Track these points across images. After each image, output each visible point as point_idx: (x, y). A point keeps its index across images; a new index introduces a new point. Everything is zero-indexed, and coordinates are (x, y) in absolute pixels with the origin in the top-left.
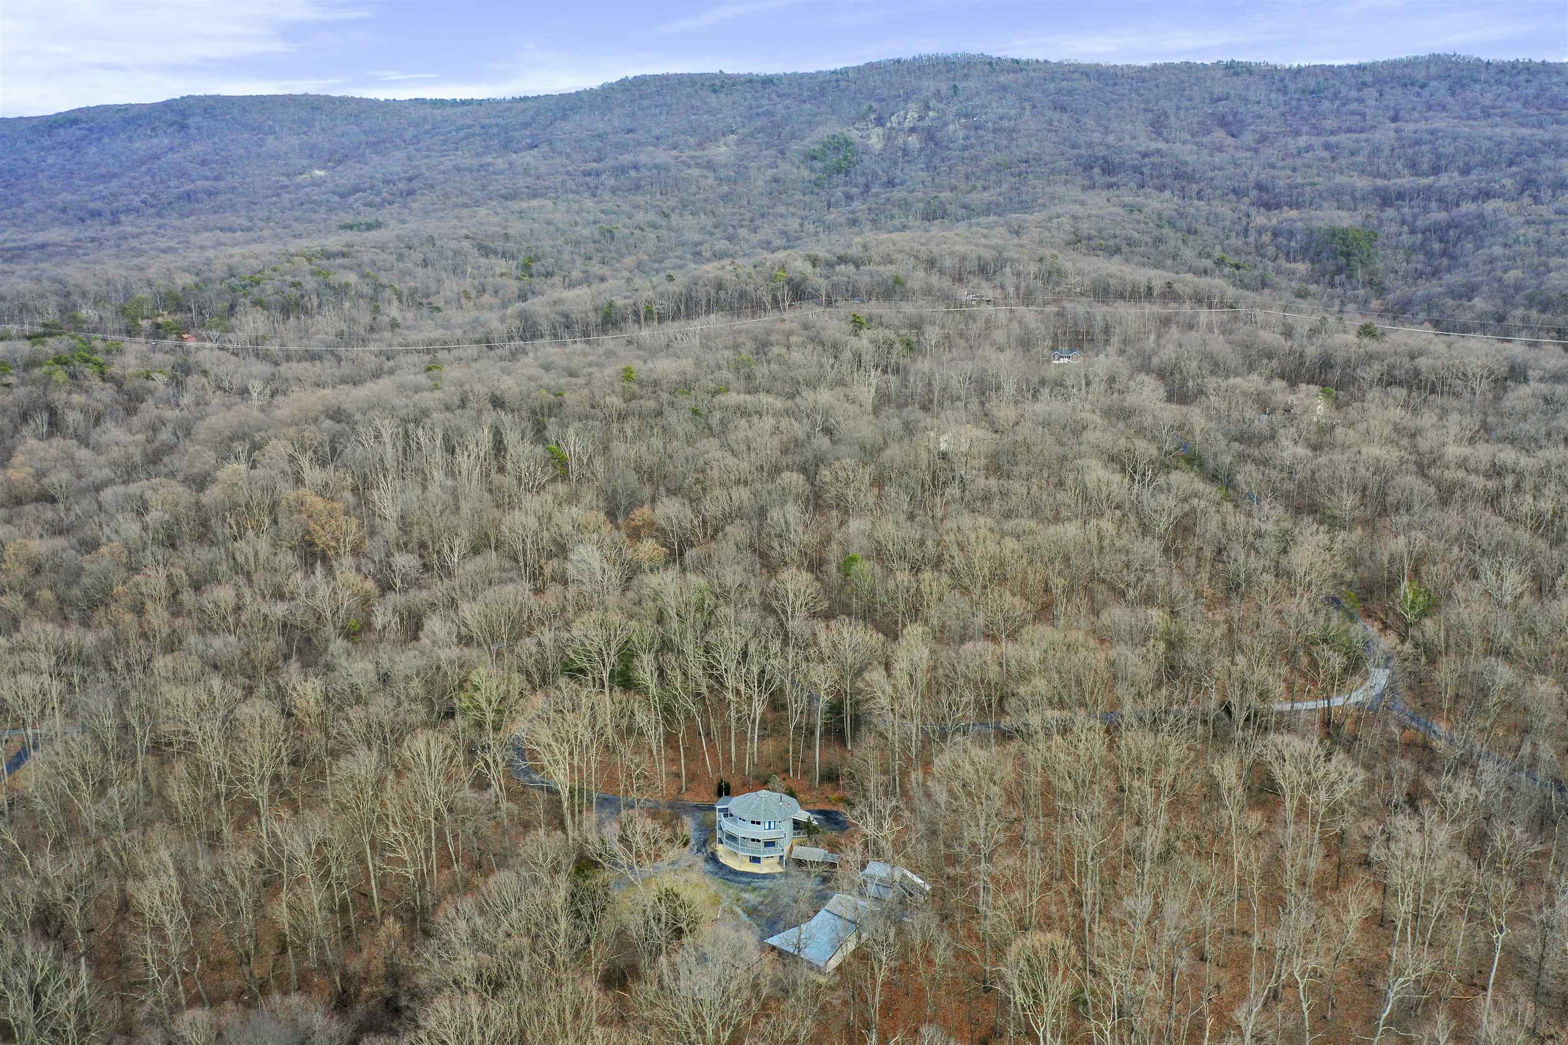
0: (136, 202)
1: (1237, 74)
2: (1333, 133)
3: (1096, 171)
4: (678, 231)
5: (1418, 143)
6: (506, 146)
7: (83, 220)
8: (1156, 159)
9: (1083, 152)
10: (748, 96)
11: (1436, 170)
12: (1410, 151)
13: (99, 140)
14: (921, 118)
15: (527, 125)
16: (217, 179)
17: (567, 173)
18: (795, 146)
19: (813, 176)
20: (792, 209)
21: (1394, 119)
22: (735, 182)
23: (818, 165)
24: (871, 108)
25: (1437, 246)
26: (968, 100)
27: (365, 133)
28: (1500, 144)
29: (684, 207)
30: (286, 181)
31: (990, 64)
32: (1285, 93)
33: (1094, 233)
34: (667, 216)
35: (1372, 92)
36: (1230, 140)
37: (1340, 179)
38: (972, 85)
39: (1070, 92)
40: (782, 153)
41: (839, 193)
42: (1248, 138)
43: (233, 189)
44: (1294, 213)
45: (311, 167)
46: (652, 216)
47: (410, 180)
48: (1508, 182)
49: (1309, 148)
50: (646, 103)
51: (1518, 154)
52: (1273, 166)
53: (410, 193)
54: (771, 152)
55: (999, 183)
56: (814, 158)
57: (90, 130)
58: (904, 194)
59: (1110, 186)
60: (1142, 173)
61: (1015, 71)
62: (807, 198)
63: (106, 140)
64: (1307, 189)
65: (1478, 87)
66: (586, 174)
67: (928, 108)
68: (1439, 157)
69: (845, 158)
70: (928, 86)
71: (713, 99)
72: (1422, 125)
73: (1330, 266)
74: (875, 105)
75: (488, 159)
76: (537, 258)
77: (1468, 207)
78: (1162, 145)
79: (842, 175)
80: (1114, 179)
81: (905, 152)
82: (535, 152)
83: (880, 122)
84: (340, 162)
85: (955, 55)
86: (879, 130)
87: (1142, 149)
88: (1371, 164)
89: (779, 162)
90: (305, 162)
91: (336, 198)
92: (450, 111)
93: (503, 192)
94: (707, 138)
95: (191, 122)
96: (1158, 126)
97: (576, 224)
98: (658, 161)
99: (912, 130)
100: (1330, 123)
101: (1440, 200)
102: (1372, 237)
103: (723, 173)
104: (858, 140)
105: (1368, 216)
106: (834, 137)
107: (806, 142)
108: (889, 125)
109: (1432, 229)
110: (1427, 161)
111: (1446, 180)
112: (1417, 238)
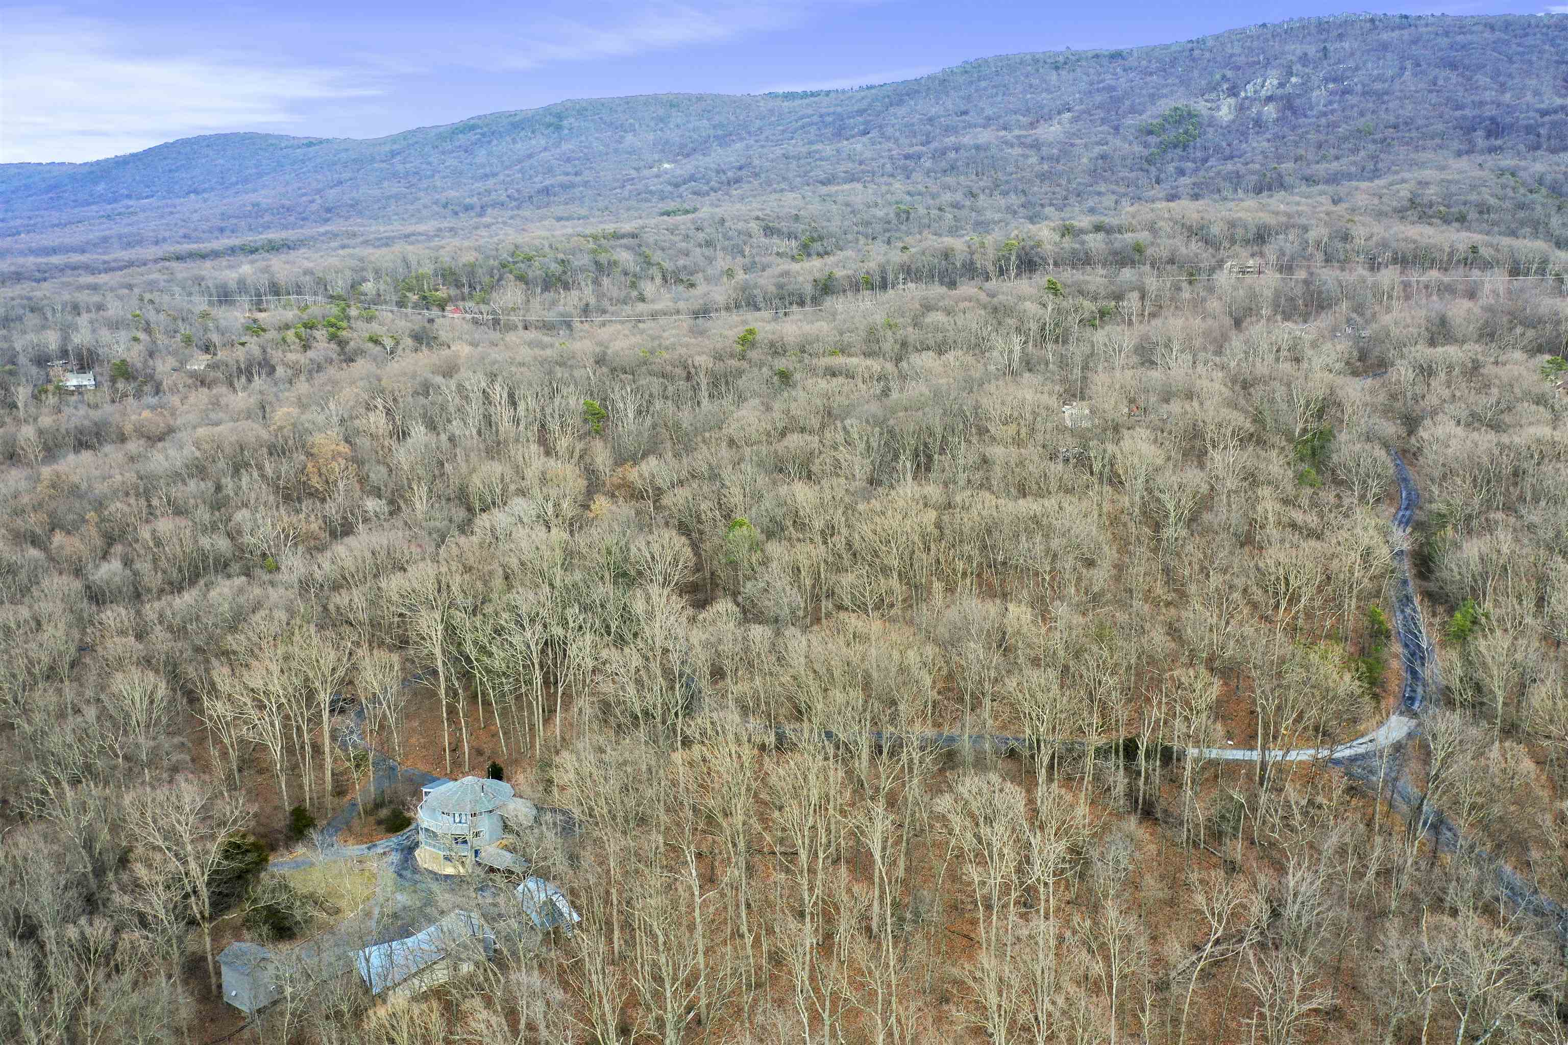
0: (503, 198)
3: (1480, 133)
6: (839, 134)
7: (456, 213)
9: (1468, 112)
10: (1092, 71)
13: (489, 142)
14: (1281, 85)
15: (861, 112)
16: (576, 174)
17: (891, 158)
18: (1129, 121)
19: (1146, 153)
20: (1112, 187)
22: (1058, 161)
23: (1152, 139)
24: (1224, 77)
26: (1339, 62)
27: (714, 127)
29: (997, 187)
30: (633, 173)
31: (1372, 21)
33: (1437, 199)
34: (974, 195)
38: (1347, 45)
39: (1466, 47)
40: (1117, 128)
41: (1171, 168)
43: (586, 184)
45: (660, 161)
46: (959, 196)
47: (740, 168)
50: (983, 84)
53: (737, 181)
54: (1105, 128)
55: (1355, 150)
56: (1150, 133)
57: (483, 135)
58: (1238, 167)
59: (1491, 150)
60: (1539, 135)
61: (1401, 27)
62: (1133, 175)
63: (495, 142)
66: (907, 157)
67: (1291, 74)
69: (1186, 132)
70: (1294, 49)
71: (1053, 77)
74: (1229, 74)
75: (819, 147)
76: (821, 238)
79: (1179, 151)
80: (1499, 142)
81: (1258, 123)
82: (865, 139)
83: (1233, 92)
84: (688, 155)
85: (1332, 15)
86: (1232, 101)
87: (1544, 106)
89: (1110, 138)
90: (656, 157)
91: (669, 188)
92: (798, 102)
93: (822, 176)
94: (1041, 117)
95: (565, 123)
97: (876, 205)
98: (981, 141)
99: (1269, 99)
103: (1045, 151)
104: (1205, 112)
106: (1176, 109)
107: (1144, 117)
108: (1243, 94)
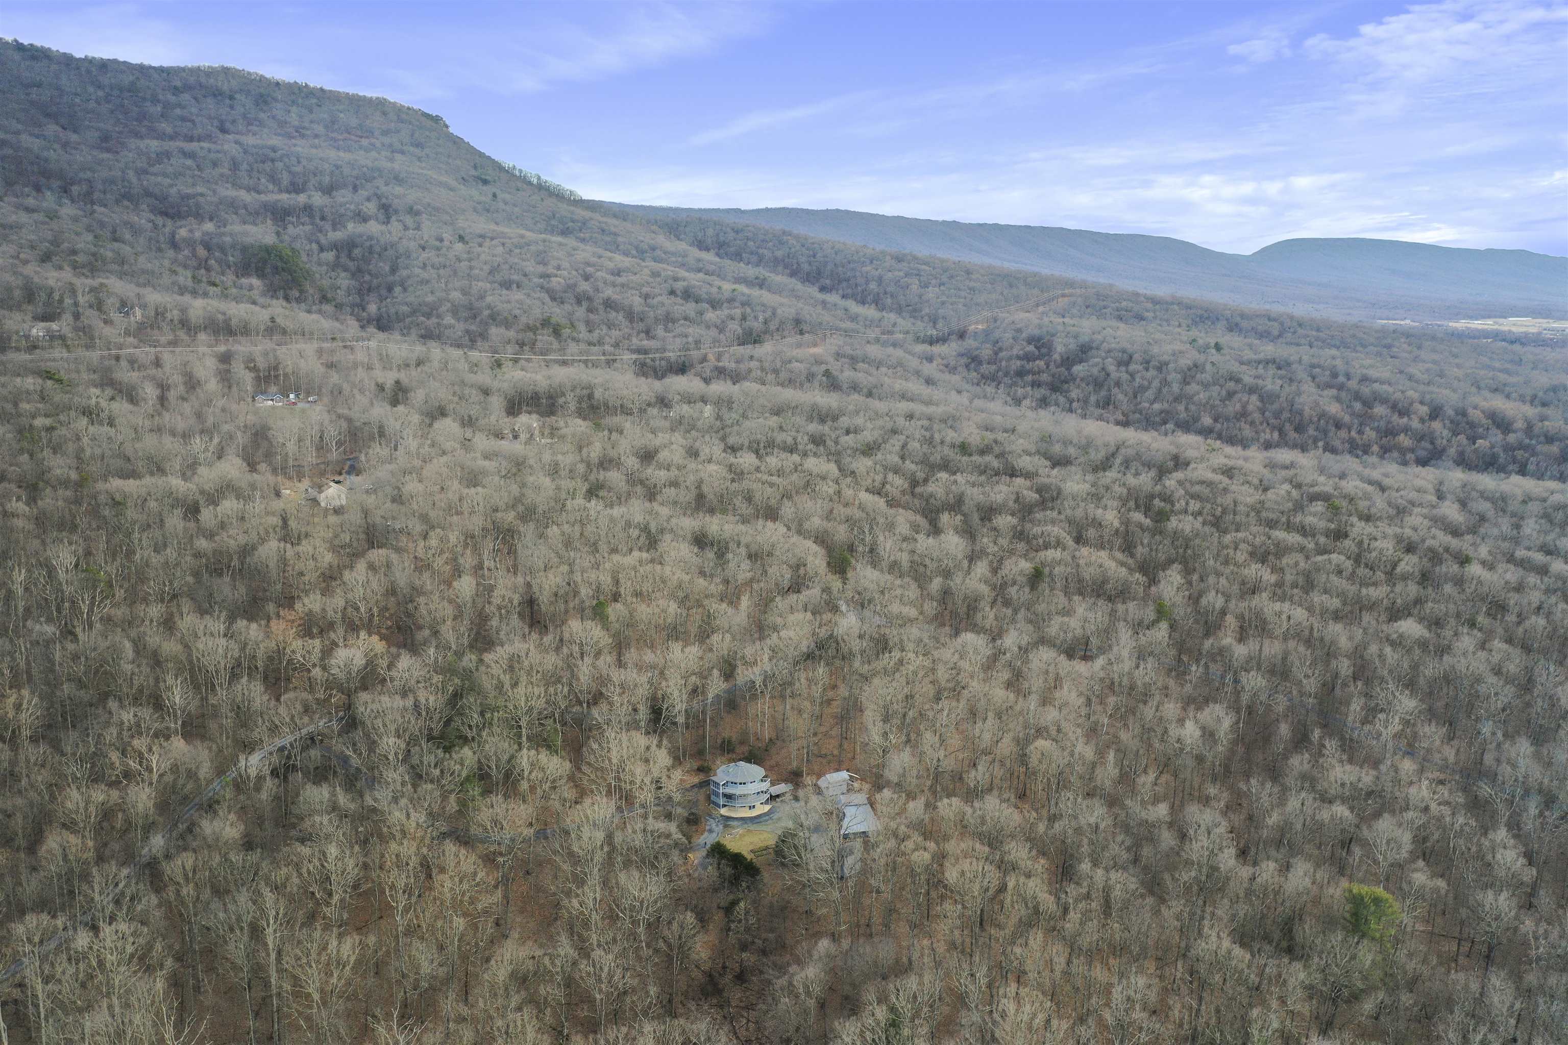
1: (33, 58)
5: (267, 158)
12: (265, 167)
21: (225, 130)
25: (351, 264)
28: (336, 166)
32: (101, 88)
36: (72, 136)
37: (221, 191)
42: (90, 135)
44: (208, 226)
48: (369, 206)
51: (357, 178)
52: (145, 172)
64: (199, 199)
65: (280, 106)
68: (294, 175)
72: (253, 140)
73: (277, 281)
77: (353, 227)
88: (238, 176)
100: (166, 127)
102: (295, 252)
105: (276, 232)
109: (335, 246)
110: (285, 179)
111: (318, 199)
112: (329, 256)
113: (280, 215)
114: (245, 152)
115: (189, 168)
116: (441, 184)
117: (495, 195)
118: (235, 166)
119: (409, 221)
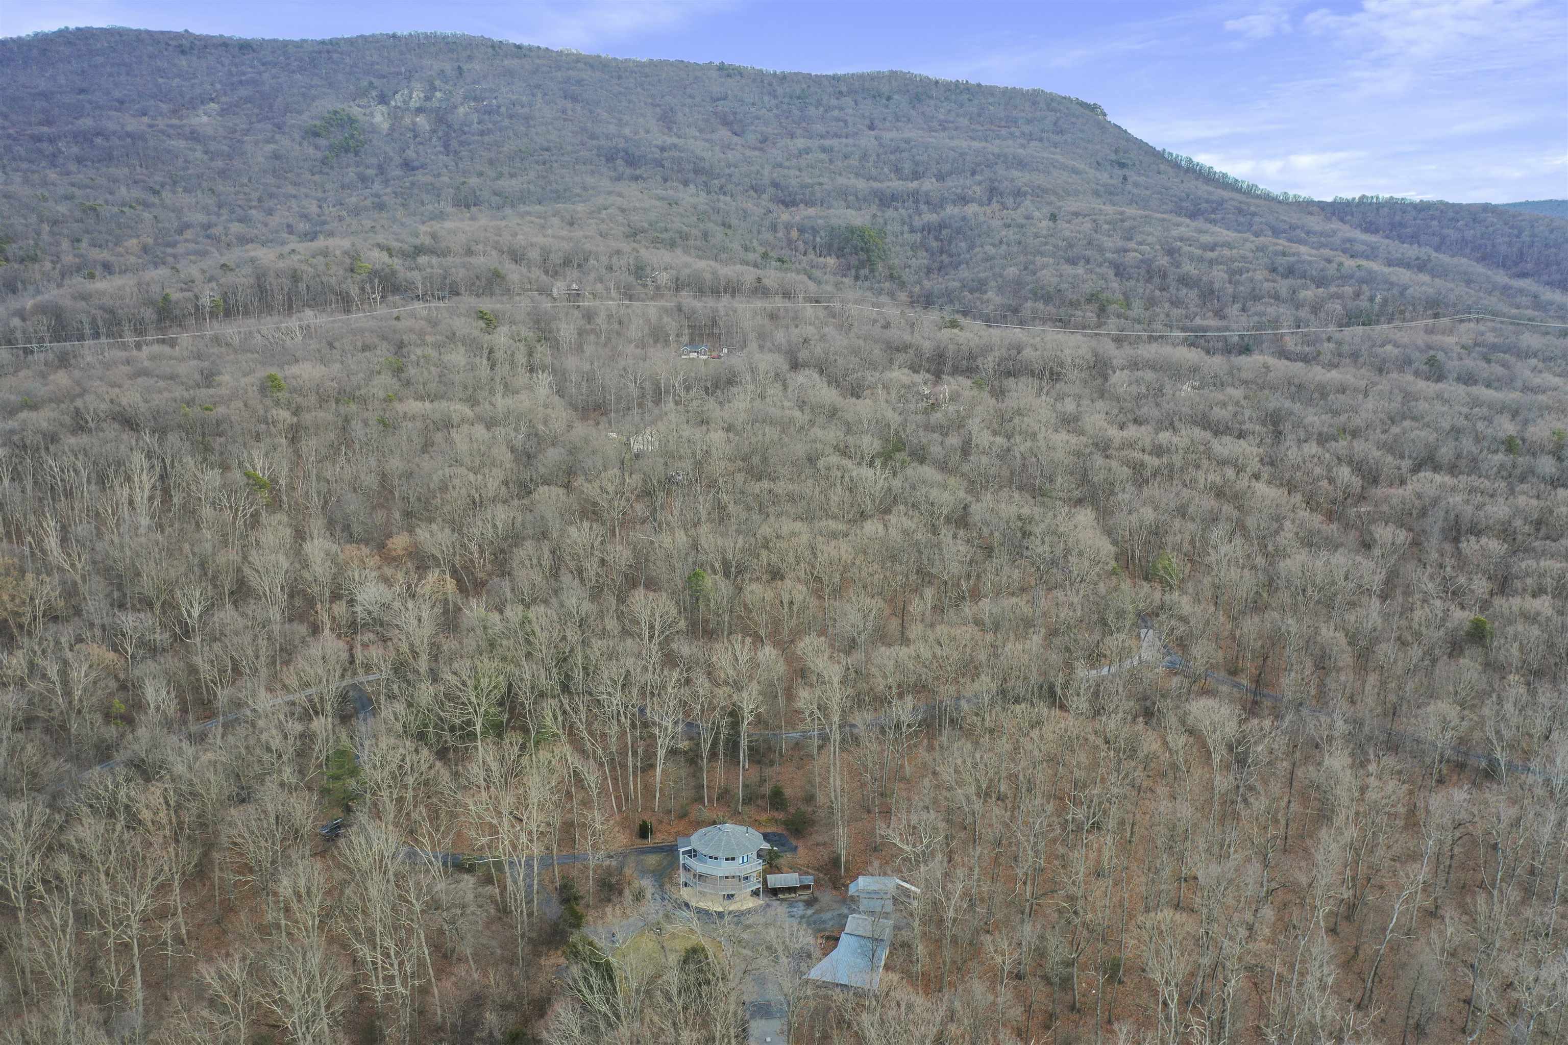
1: (729, 76)
2: (822, 137)
3: (619, 162)
4: (178, 211)
5: (898, 150)
8: (676, 154)
9: (603, 143)
10: (227, 62)
11: (916, 176)
12: (892, 157)
14: (427, 99)
17: (10, 137)
18: (292, 120)
19: (319, 155)
20: (303, 190)
21: (871, 127)
22: (230, 157)
23: (323, 142)
24: (371, 83)
25: (935, 244)
26: (474, 82)
28: (962, 155)
29: (175, 183)
31: (493, 47)
32: (775, 97)
33: (646, 225)
34: (156, 193)
35: (848, 101)
36: (736, 139)
37: (841, 180)
38: (477, 67)
39: (579, 82)
40: (279, 127)
41: (352, 174)
42: (751, 137)
44: (811, 211)
46: (138, 192)
48: (978, 189)
49: (808, 151)
50: (100, 60)
51: (979, 165)
52: (780, 166)
54: (265, 125)
55: (525, 170)
56: (317, 135)
58: (429, 179)
59: (636, 178)
60: (664, 167)
61: (519, 57)
62: (317, 178)
64: (817, 188)
65: (932, 102)
66: (35, 138)
67: (433, 88)
68: (917, 164)
69: (352, 136)
70: (431, 65)
71: (183, 62)
72: (893, 134)
73: (854, 260)
74: (376, 82)
76: (12, 239)
77: (951, 210)
78: (675, 140)
79: (351, 155)
80: (638, 172)
81: (415, 133)
83: (383, 99)
85: (455, 36)
86: (383, 108)
87: (659, 143)
88: (863, 167)
89: (277, 137)
94: (183, 105)
96: (667, 120)
97: (45, 198)
98: (129, 128)
99: (419, 110)
100: (819, 128)
101: (927, 203)
102: (882, 233)
103: (212, 146)
104: (361, 118)
105: (874, 216)
106: (336, 112)
107: (304, 117)
108: (393, 103)
109: (927, 229)
110: (907, 167)
111: (928, 185)
112: (918, 237)
113: (886, 200)
114: (881, 145)
115: (822, 161)
116: (1064, 167)
117: (1125, 178)
118: (864, 157)
119: (1010, 201)
